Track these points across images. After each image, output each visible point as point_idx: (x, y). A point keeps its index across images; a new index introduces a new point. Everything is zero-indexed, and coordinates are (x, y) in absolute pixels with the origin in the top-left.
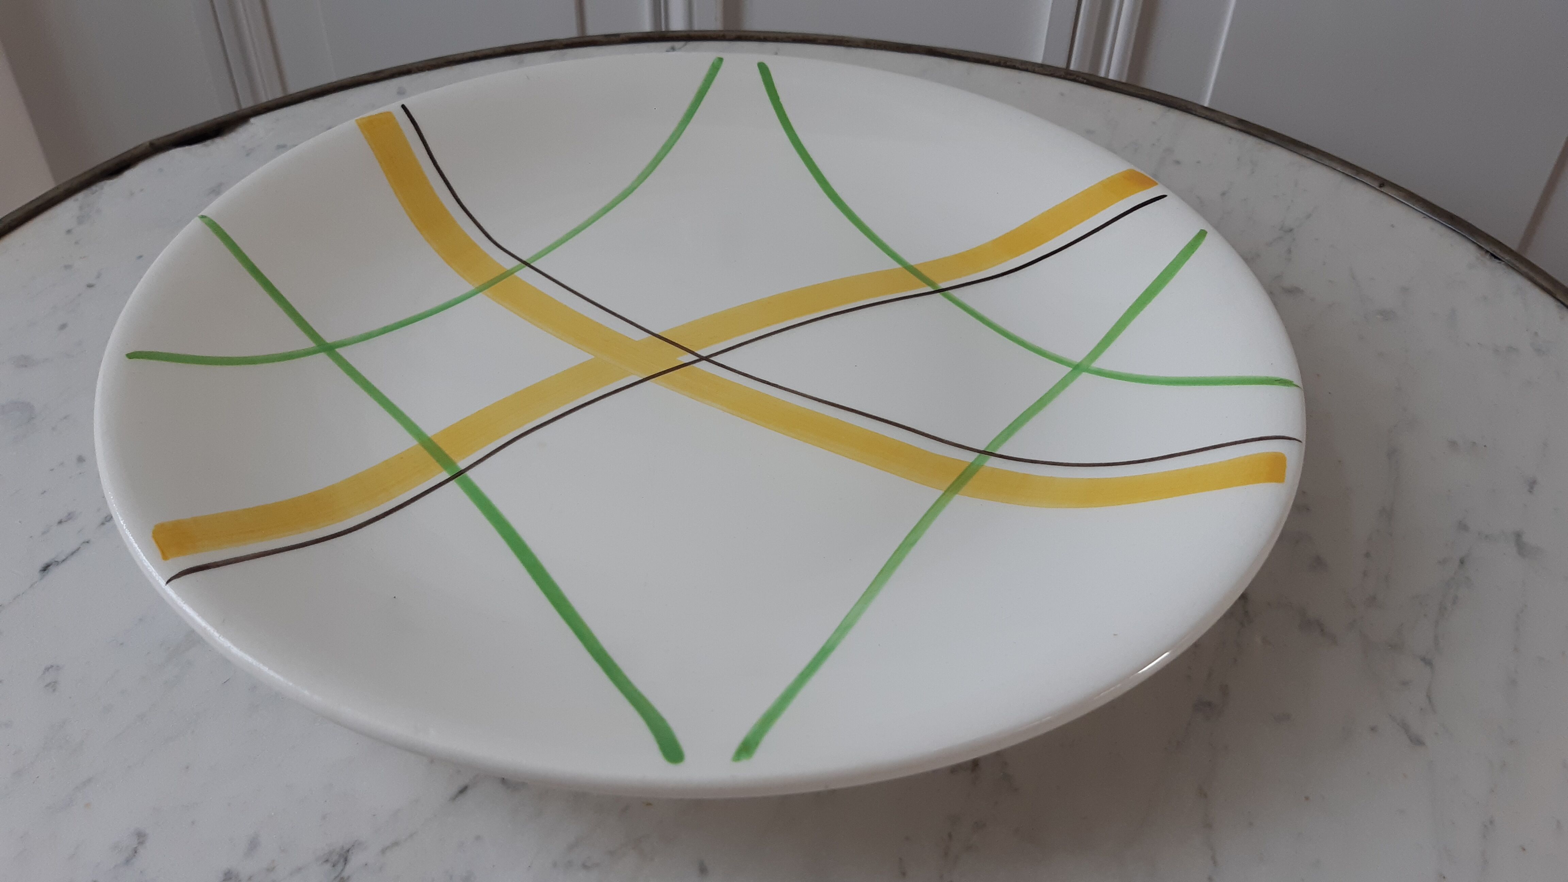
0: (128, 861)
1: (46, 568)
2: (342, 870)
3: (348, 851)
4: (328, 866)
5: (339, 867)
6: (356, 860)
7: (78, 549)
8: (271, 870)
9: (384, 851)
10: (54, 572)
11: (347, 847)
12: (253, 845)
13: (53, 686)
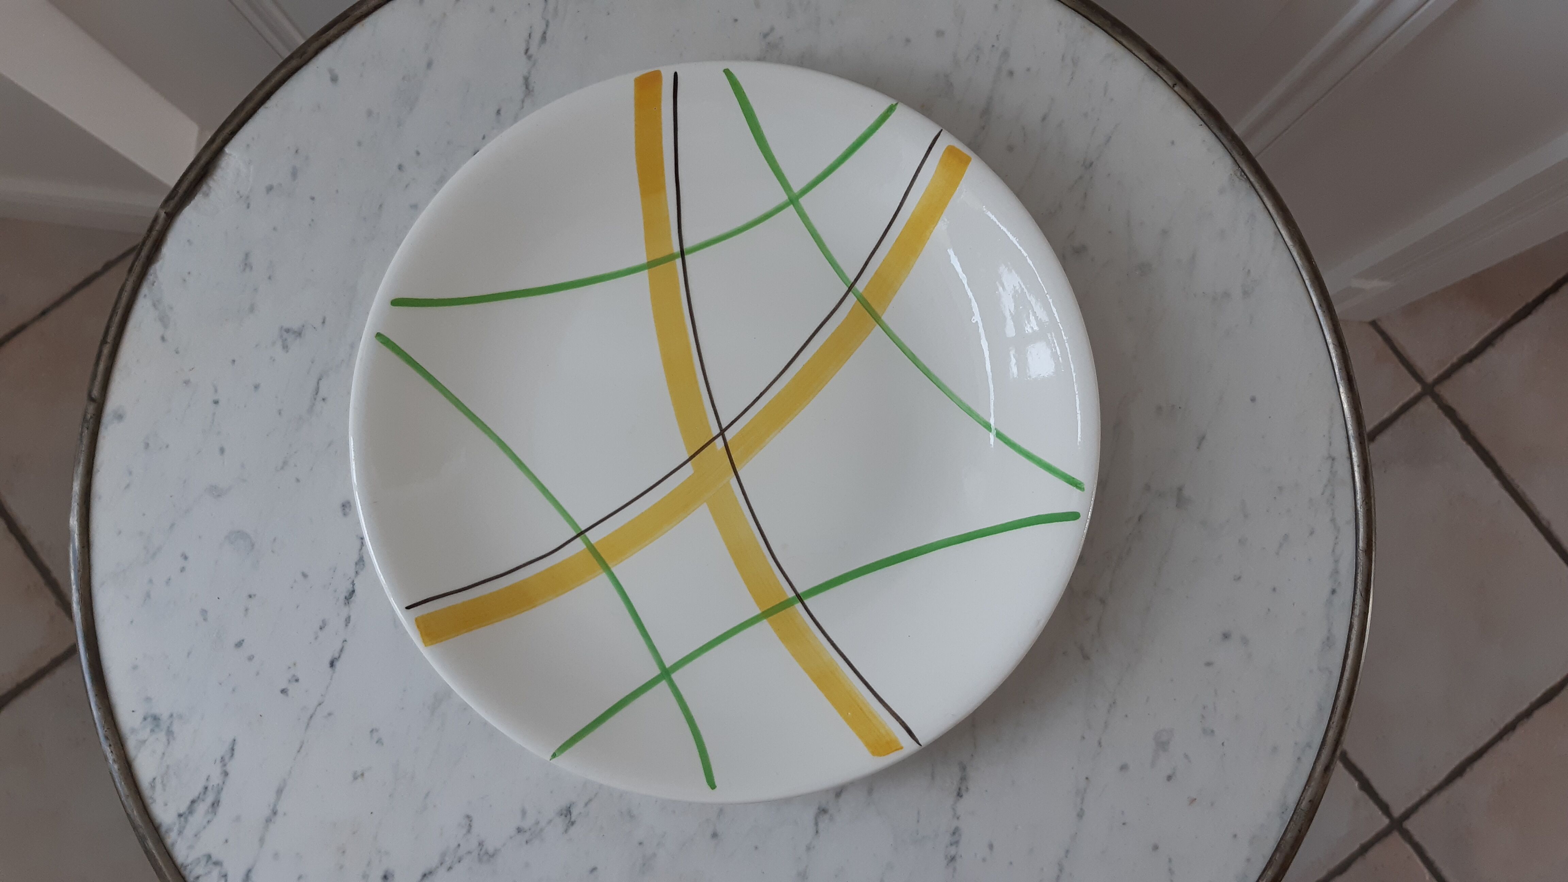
0: (469, 831)
1: (332, 664)
2: (571, 818)
3: (570, 808)
4: (563, 817)
5: (569, 816)
6: (575, 812)
7: (343, 647)
8: (537, 823)
9: (586, 804)
10: (338, 665)
11: (569, 806)
12: (524, 813)
13: (379, 741)
